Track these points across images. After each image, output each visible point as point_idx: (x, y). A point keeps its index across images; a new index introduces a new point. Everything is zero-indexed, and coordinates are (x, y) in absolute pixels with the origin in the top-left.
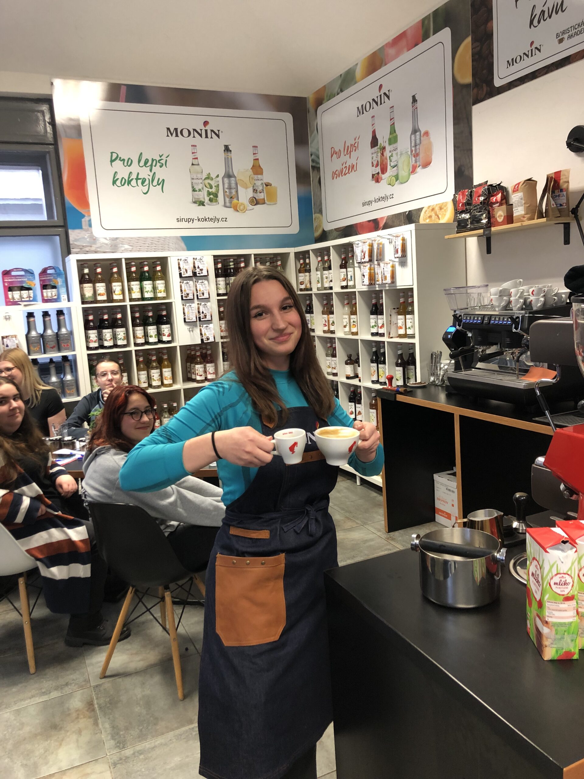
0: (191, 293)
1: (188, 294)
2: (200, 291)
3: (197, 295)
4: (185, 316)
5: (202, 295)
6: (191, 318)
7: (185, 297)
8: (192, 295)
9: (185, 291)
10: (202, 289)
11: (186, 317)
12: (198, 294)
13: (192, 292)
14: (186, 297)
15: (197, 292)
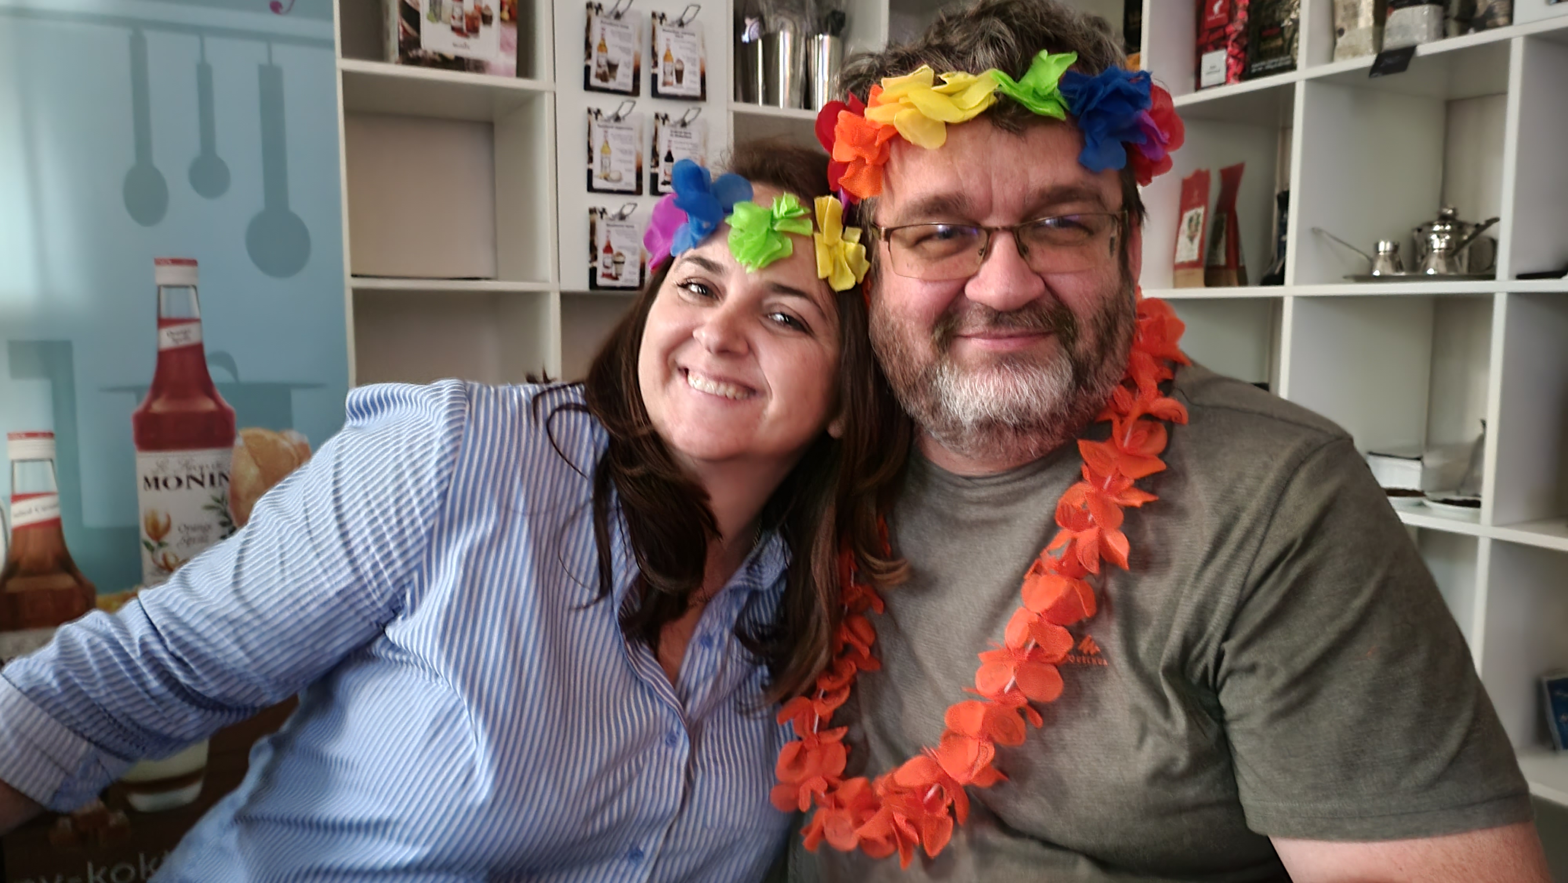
0: (626, 65)
1: (613, 67)
2: (667, 57)
3: (654, 77)
4: (591, 160)
5: (673, 79)
6: (614, 176)
7: (598, 76)
8: (630, 72)
9: (602, 47)
10: (676, 54)
11: (596, 167)
12: (659, 71)
13: (630, 59)
14: (603, 77)
15: (656, 64)
